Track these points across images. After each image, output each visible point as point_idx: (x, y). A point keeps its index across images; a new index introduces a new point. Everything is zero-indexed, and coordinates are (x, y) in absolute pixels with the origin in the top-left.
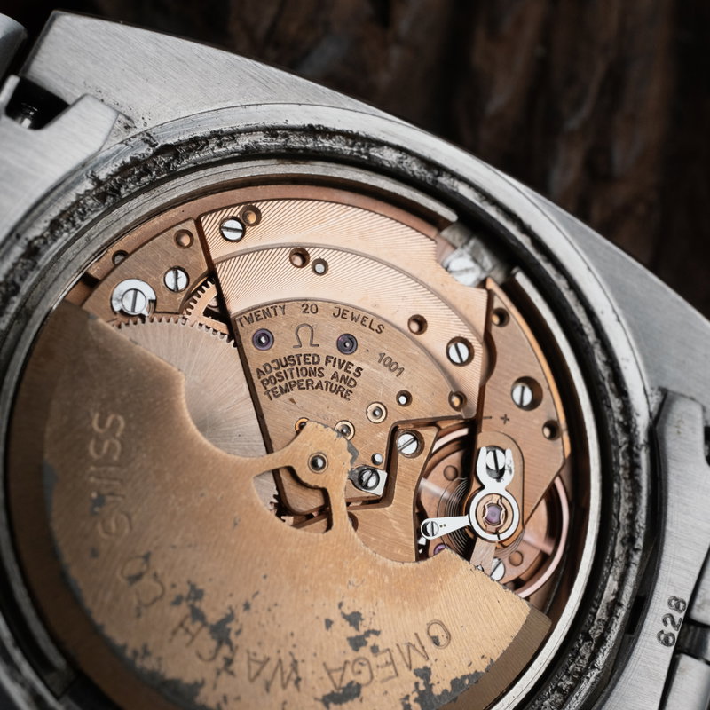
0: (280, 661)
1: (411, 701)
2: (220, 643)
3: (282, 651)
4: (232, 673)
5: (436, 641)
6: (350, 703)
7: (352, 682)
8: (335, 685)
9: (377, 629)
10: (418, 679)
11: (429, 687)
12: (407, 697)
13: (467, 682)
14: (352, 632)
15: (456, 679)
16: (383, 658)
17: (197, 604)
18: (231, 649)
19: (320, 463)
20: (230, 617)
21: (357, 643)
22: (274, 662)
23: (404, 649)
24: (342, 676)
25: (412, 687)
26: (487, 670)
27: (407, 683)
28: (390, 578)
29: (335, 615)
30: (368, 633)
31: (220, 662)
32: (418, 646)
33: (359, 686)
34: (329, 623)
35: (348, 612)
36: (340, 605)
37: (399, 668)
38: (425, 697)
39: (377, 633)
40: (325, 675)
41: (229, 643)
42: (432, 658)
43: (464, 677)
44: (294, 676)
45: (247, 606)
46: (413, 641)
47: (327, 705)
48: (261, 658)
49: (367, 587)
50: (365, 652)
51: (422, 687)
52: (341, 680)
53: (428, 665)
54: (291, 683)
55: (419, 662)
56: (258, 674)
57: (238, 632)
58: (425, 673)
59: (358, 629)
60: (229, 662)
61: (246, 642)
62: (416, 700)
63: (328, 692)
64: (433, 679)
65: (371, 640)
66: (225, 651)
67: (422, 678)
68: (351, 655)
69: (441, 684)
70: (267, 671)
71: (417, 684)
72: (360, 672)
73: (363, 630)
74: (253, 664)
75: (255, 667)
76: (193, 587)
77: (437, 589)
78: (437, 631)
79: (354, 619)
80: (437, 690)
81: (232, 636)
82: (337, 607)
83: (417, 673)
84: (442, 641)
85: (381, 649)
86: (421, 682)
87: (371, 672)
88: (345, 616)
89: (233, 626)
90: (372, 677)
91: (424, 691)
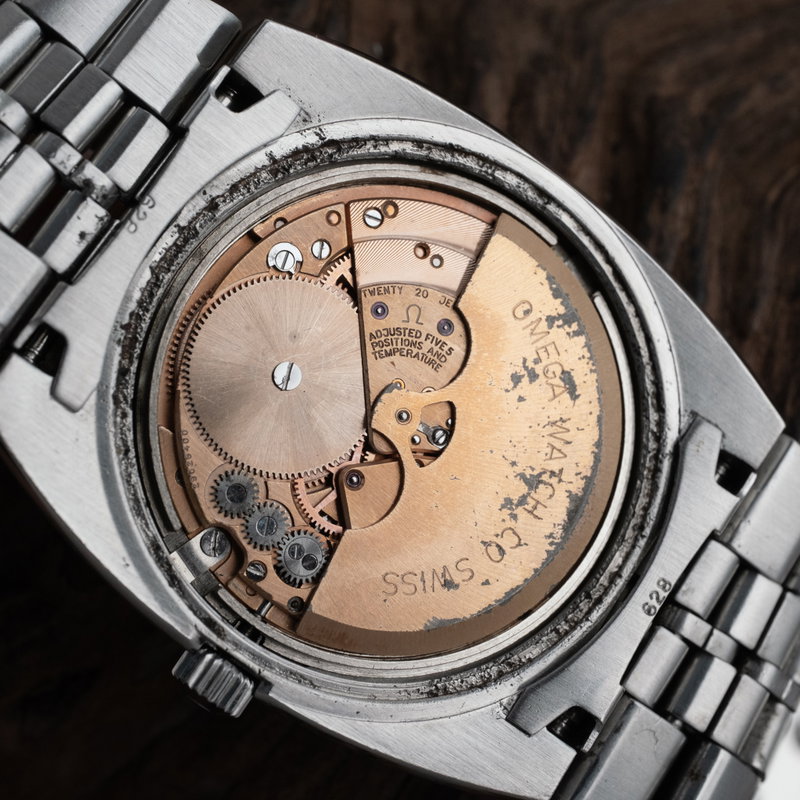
0: (551, 435)
1: (570, 330)
2: (541, 482)
3: (542, 434)
4: (561, 471)
5: (527, 312)
6: (575, 379)
7: (560, 378)
8: (563, 392)
9: (522, 361)
10: (555, 325)
11: (560, 316)
12: (568, 334)
13: (554, 286)
14: (526, 380)
15: (553, 295)
16: (543, 355)
17: (515, 502)
18: (544, 473)
19: (405, 416)
20: (522, 476)
21: (533, 376)
22: (552, 440)
23: (535, 338)
24: (557, 386)
25: (561, 330)
26: (545, 269)
27: (559, 334)
28: (483, 352)
29: (514, 394)
30: (526, 368)
31: (554, 481)
32: (532, 327)
33: (563, 372)
34: (521, 399)
35: (512, 385)
36: (507, 391)
37: (549, 342)
38: (568, 319)
39: (525, 360)
40: (557, 399)
41: (540, 475)
42: (539, 315)
43: (551, 288)
44: (559, 424)
45: (514, 464)
46: (528, 331)
47: (578, 396)
48: (549, 450)
49: (492, 370)
50: (539, 369)
51: (560, 322)
52: (558, 386)
53: (544, 318)
54: (564, 425)
55: (544, 325)
56: (560, 451)
57: (533, 469)
58: (551, 320)
59: (523, 376)
60: (553, 473)
61: (539, 463)
62: (570, 327)
63: (568, 395)
64: (554, 314)
65: (530, 364)
66: (545, 477)
67: (554, 323)
68: (542, 379)
69: (556, 307)
70: (558, 444)
71: (558, 327)
72: (554, 373)
73: (524, 372)
74: (554, 456)
75: (556, 454)
76: (503, 507)
77: (488, 312)
78: (520, 313)
79: (516, 379)
80: (562, 310)
81: (535, 473)
82: (508, 394)
83: (550, 327)
84: (527, 307)
85: (536, 356)
86: (557, 323)
87: (552, 364)
88: (515, 387)
89: (528, 473)
90: (556, 363)
91: (563, 321)
